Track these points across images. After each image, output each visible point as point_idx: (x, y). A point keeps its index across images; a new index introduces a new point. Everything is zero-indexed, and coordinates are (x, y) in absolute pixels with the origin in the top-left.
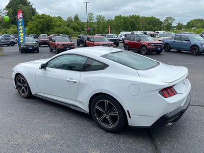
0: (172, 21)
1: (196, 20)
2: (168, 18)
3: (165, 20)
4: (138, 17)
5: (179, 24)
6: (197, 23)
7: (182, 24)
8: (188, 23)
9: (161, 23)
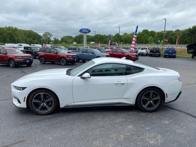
0: (50, 37)
1: (67, 37)
2: (46, 33)
3: (44, 35)
4: (16, 29)
5: (55, 39)
6: (69, 39)
7: (57, 39)
8: (62, 38)
9: (40, 37)
